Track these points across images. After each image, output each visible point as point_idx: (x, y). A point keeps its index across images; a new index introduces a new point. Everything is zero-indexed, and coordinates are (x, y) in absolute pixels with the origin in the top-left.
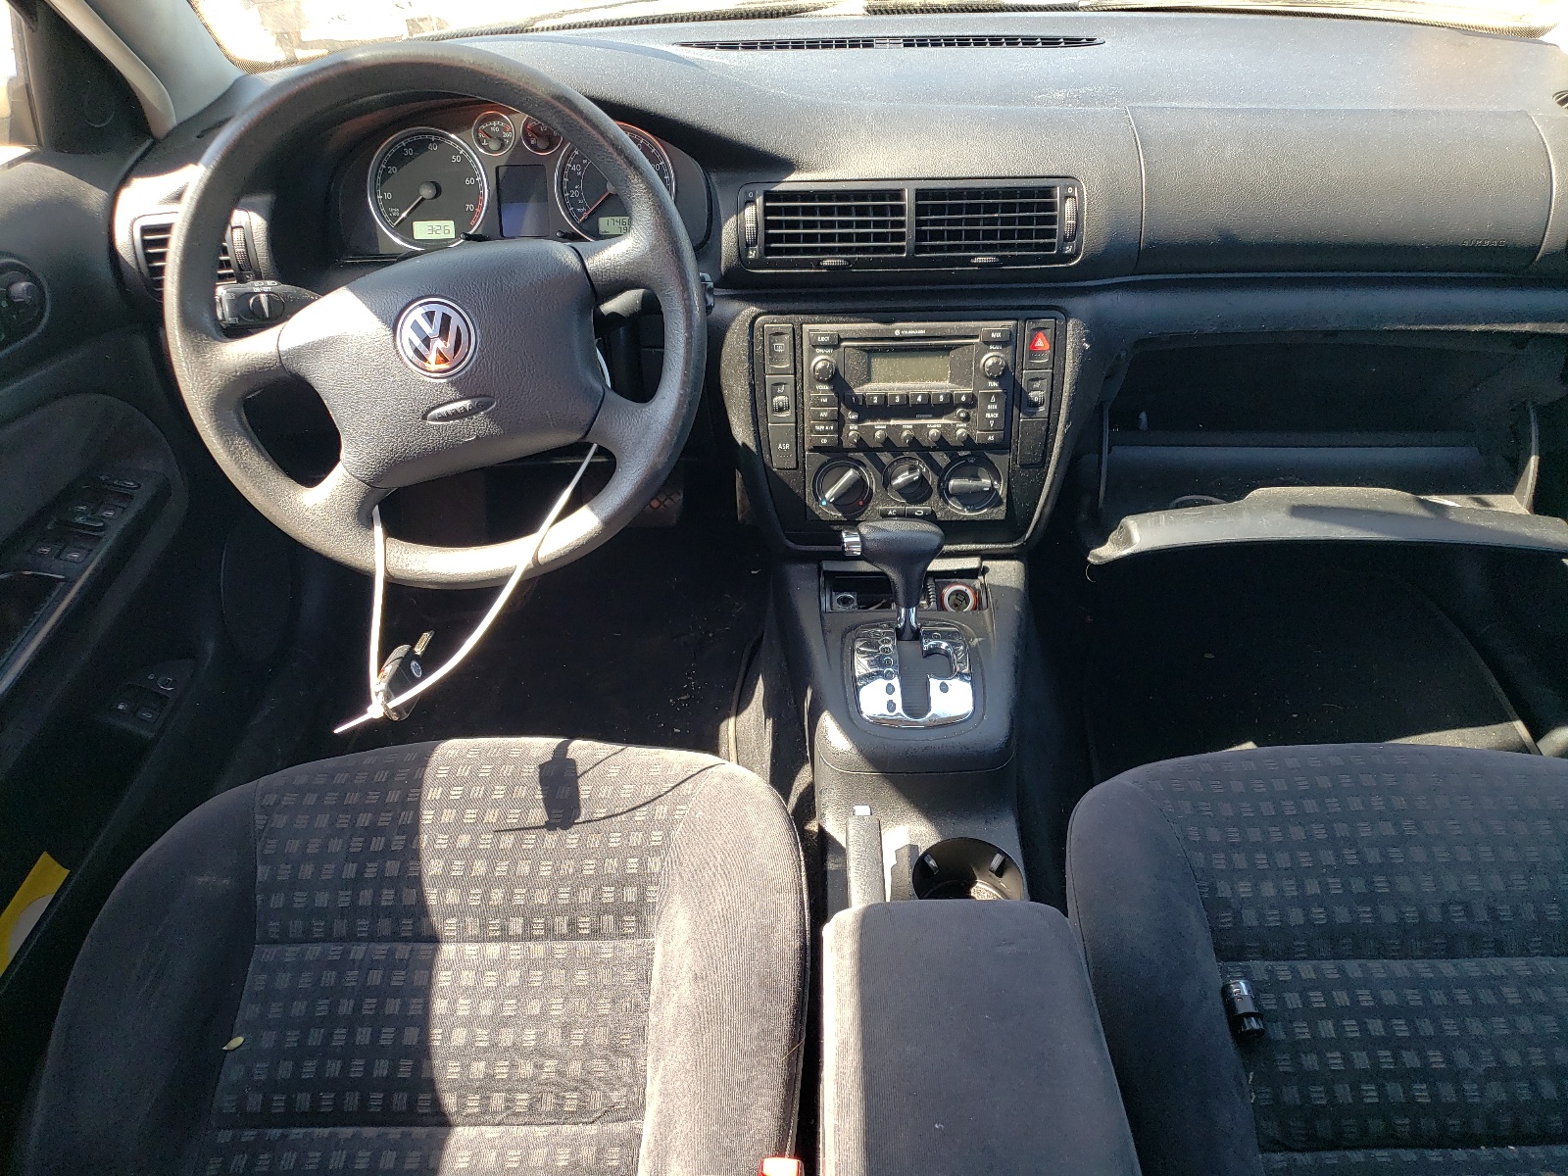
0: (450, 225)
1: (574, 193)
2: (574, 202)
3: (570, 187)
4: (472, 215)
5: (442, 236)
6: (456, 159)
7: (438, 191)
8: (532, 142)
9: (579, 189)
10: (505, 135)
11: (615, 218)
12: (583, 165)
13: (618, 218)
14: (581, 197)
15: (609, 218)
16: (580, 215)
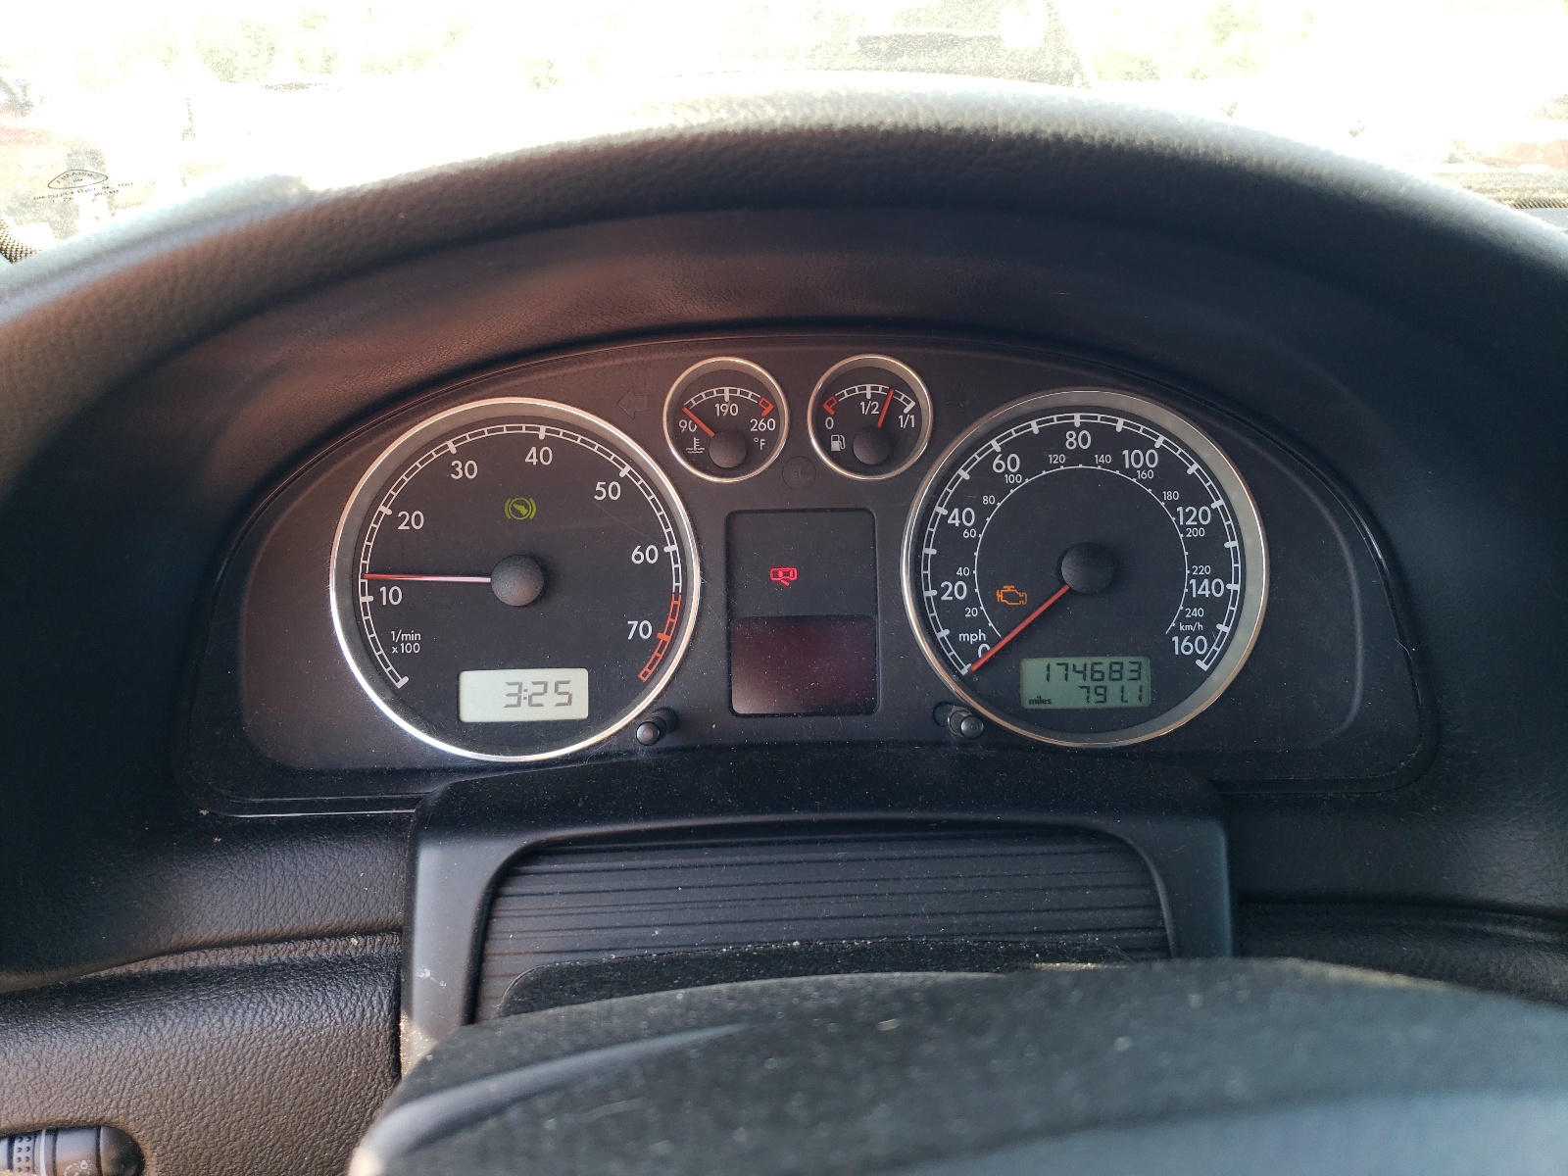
0: (578, 680)
1: (955, 590)
2: (952, 614)
3: (943, 570)
4: (649, 652)
5: (549, 710)
6: (606, 492)
7: (548, 577)
8: (836, 446)
9: (969, 580)
10: (759, 425)
11: (1070, 661)
12: (983, 511)
13: (1079, 662)
14: (972, 600)
15: (1053, 661)
16: (968, 652)
